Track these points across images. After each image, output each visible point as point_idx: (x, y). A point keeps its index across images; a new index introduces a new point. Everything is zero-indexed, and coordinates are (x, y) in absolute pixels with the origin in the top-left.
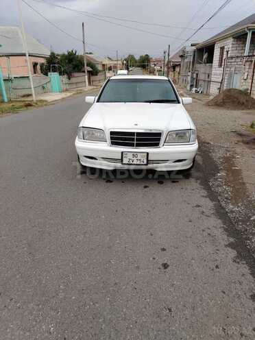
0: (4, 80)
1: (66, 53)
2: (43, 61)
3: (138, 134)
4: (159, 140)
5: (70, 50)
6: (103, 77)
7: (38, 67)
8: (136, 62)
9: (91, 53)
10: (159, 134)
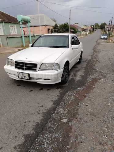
0: (31, 36)
1: (63, 24)
2: (51, 28)
3: (27, 64)
4: (36, 67)
5: (65, 23)
6: (80, 34)
7: (50, 30)
8: (99, 26)
9: (77, 23)
10: (36, 65)
